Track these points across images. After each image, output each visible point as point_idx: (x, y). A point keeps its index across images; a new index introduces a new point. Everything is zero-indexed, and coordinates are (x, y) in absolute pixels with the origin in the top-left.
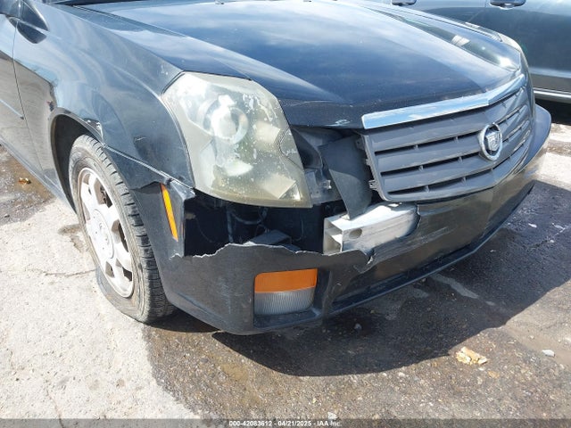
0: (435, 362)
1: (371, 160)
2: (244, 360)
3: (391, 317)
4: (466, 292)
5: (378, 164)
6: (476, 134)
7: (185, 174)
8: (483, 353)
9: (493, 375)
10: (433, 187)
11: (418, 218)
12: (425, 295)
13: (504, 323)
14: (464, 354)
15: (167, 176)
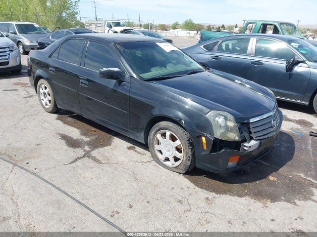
0: (264, 180)
1: (251, 130)
2: (217, 181)
3: (249, 170)
4: (266, 164)
5: (253, 131)
6: (271, 122)
7: (212, 133)
8: (276, 177)
9: (279, 182)
10: (263, 135)
11: (261, 143)
12: (255, 164)
13: (278, 171)
14: (271, 178)
15: (206, 134)
